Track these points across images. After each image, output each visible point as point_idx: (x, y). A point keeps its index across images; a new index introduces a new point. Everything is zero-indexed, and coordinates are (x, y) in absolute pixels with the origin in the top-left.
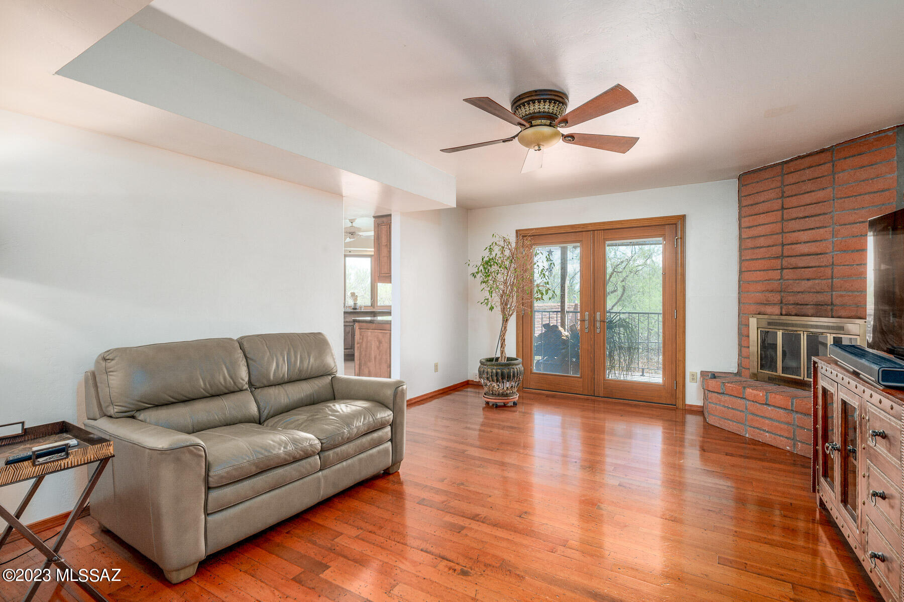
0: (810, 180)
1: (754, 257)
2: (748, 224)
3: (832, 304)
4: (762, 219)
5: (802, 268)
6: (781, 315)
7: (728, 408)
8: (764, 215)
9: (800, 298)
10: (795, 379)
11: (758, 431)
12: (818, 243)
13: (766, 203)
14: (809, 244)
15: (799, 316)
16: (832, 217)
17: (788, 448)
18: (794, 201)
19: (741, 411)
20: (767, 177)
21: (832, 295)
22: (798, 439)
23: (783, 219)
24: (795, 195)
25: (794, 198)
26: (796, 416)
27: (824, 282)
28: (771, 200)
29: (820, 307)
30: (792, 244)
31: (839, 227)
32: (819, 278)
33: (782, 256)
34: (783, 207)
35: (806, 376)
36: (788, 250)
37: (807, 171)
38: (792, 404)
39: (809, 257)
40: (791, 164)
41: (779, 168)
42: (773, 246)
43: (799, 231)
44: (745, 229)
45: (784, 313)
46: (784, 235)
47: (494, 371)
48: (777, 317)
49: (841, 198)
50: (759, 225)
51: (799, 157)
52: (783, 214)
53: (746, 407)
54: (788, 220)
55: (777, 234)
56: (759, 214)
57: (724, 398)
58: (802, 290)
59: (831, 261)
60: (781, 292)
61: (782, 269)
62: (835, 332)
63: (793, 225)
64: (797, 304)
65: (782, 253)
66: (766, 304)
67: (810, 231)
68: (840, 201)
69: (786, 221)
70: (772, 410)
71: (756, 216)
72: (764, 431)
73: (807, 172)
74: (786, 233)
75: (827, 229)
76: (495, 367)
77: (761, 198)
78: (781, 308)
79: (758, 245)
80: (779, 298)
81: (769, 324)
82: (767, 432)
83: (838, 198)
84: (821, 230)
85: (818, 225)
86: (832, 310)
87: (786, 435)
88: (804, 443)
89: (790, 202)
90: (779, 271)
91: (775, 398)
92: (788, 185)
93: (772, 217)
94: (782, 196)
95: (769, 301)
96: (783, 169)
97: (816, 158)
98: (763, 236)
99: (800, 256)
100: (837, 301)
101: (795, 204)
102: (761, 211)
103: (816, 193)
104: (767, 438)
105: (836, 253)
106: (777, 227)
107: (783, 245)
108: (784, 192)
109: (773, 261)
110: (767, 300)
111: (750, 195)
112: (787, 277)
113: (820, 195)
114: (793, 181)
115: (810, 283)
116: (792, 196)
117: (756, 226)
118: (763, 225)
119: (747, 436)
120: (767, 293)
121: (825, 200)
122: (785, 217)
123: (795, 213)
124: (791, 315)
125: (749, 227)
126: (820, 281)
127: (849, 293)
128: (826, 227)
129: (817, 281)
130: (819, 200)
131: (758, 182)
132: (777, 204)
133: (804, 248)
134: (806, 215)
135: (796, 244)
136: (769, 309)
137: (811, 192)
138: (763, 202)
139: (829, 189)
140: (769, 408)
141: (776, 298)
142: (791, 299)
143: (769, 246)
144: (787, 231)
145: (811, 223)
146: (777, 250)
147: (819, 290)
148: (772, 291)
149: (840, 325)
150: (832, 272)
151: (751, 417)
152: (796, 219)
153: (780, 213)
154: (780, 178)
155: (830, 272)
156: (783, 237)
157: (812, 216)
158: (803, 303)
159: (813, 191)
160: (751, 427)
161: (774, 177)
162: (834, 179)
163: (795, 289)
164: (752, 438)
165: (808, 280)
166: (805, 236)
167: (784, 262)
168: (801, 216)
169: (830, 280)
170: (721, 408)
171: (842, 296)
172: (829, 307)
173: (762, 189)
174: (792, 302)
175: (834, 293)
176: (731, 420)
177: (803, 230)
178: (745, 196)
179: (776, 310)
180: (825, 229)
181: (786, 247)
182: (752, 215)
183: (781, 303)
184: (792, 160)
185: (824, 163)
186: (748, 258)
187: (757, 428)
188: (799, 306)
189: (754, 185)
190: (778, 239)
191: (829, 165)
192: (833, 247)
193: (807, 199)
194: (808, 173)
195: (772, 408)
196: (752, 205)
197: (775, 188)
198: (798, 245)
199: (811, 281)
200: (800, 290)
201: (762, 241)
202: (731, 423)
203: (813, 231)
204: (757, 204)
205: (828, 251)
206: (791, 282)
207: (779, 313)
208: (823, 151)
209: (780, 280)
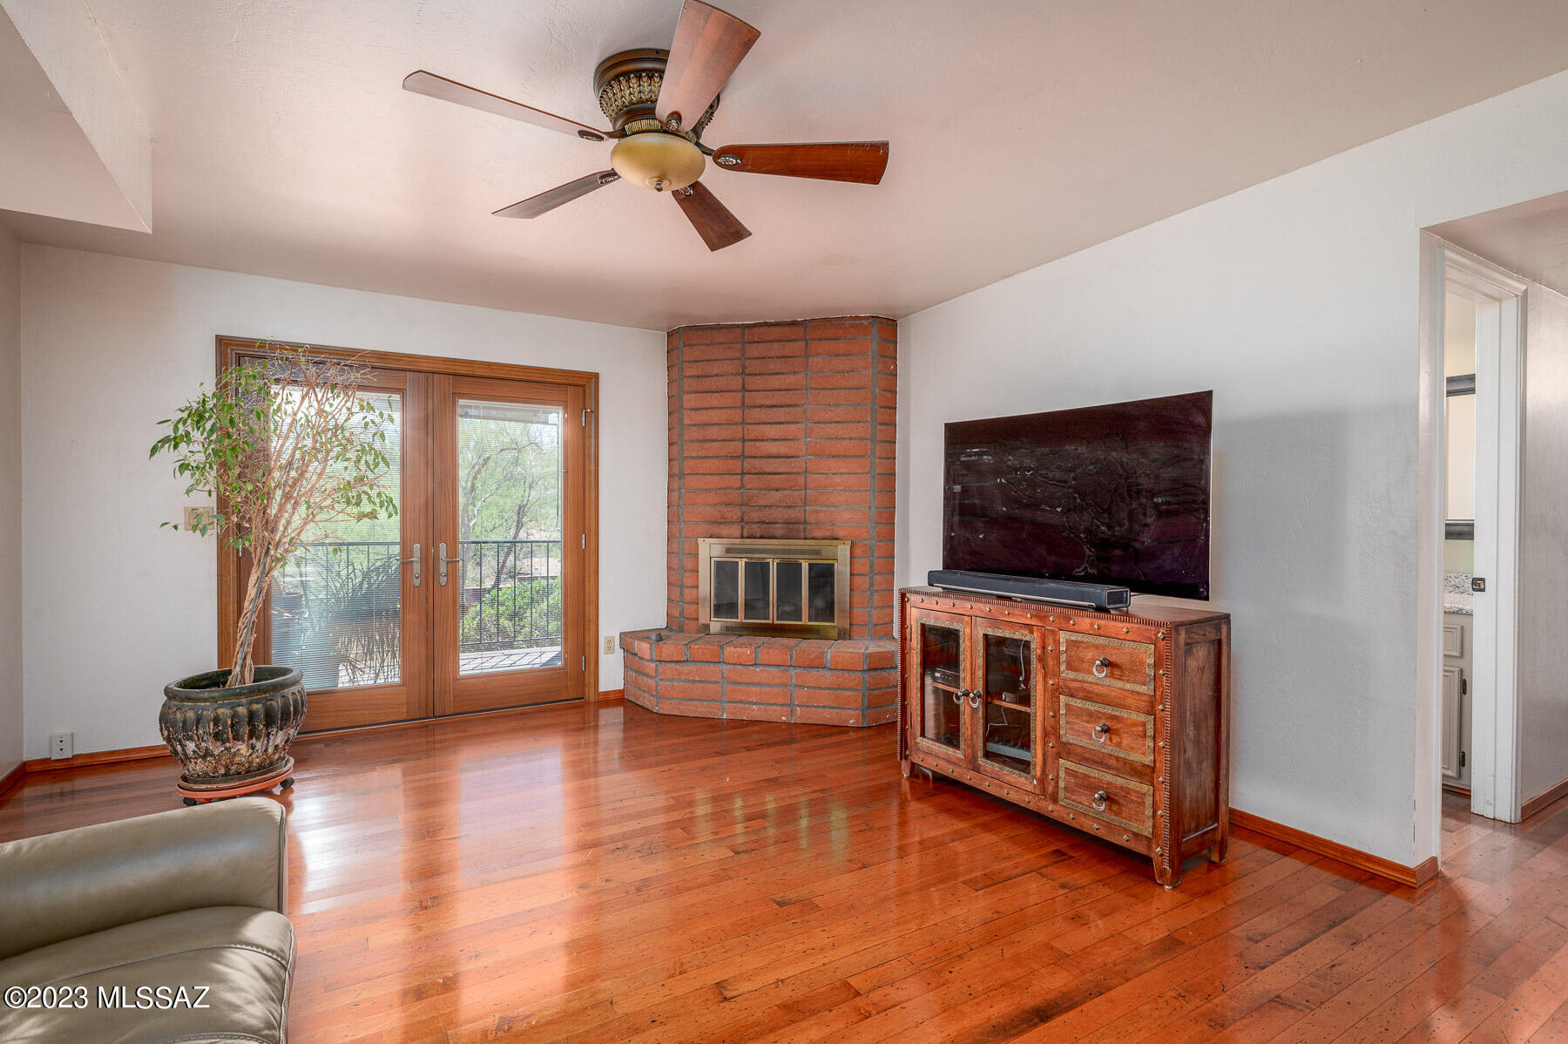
0: (780, 358)
1: (701, 454)
2: (692, 404)
3: (805, 522)
4: (714, 400)
5: (769, 474)
6: (742, 537)
7: (694, 681)
8: (718, 394)
9: (767, 514)
10: (762, 624)
11: (742, 705)
12: (788, 443)
13: (721, 378)
14: (777, 443)
15: (765, 538)
16: (805, 411)
17: (783, 718)
18: (758, 382)
19: (715, 683)
20: (722, 340)
21: (805, 510)
22: (796, 703)
23: (743, 404)
24: (760, 374)
25: (758, 377)
26: (793, 672)
27: (797, 493)
28: (727, 374)
29: (791, 527)
30: (756, 440)
31: (812, 425)
32: (791, 488)
33: (743, 456)
34: (743, 387)
35: (775, 619)
36: (750, 448)
37: (776, 345)
38: (791, 657)
39: (778, 460)
40: (757, 330)
41: (738, 331)
42: (730, 440)
43: (765, 423)
44: (689, 411)
45: (745, 534)
46: (746, 427)
47: (242, 710)
48: (738, 541)
49: (815, 389)
50: (711, 408)
51: (765, 324)
52: (744, 397)
53: (723, 674)
54: (751, 407)
55: (736, 424)
56: (710, 392)
57: (686, 668)
58: (770, 504)
59: (803, 466)
60: (742, 505)
61: (743, 474)
62: (812, 557)
63: (757, 414)
64: (763, 522)
65: (743, 451)
66: (721, 523)
67: (779, 426)
68: (814, 392)
69: (747, 407)
70: (761, 671)
71: (705, 394)
72: (751, 703)
73: (776, 347)
74: (747, 424)
75: (799, 426)
76: (244, 700)
77: (714, 368)
78: (742, 528)
79: (709, 438)
80: (739, 514)
81: (728, 551)
82: (755, 704)
83: (811, 388)
84: (792, 425)
85: (788, 419)
86: (804, 529)
87: (781, 700)
88: (803, 706)
89: (753, 383)
90: (739, 476)
91: (768, 653)
92: (750, 359)
93: (728, 399)
94: (743, 373)
95: (725, 519)
96: (743, 334)
97: (786, 329)
98: (717, 424)
99: (766, 457)
100: (811, 519)
101: (760, 387)
102: (714, 388)
103: (785, 376)
104: (756, 712)
105: (809, 457)
106: (736, 415)
107: (744, 440)
108: (746, 367)
109: (730, 462)
110: (722, 517)
111: (697, 361)
112: (749, 486)
113: (791, 380)
114: (756, 354)
115: (779, 495)
116: (756, 375)
117: (707, 409)
118: (716, 408)
119: (725, 717)
120: (723, 509)
121: (796, 388)
122: (747, 401)
123: (761, 398)
124: (754, 538)
125: (695, 409)
126: (792, 492)
127: (825, 509)
128: (798, 423)
129: (787, 492)
130: (792, 387)
131: (708, 345)
132: (736, 382)
133: (772, 448)
134: (774, 403)
135: (762, 440)
136: (725, 530)
137: (780, 373)
138: (716, 375)
139: (801, 375)
140: (758, 670)
141: (735, 513)
142: (756, 516)
143: (725, 440)
144: (749, 421)
145: (779, 414)
146: (735, 447)
147: (790, 504)
148: (729, 505)
149: (818, 548)
150: (806, 481)
151: (730, 687)
152: (761, 406)
153: (740, 395)
154: (739, 346)
155: (802, 481)
156: (743, 429)
157: (781, 406)
158: (771, 521)
159: (783, 373)
160: (731, 702)
161: (731, 343)
162: (807, 362)
163: (761, 503)
164: (732, 718)
165: (777, 490)
166: (772, 431)
167: (745, 464)
168: (768, 403)
169: (803, 492)
170: (682, 684)
171: (816, 512)
172: (802, 527)
173: (714, 357)
174: (757, 520)
175: (807, 508)
176: (699, 700)
177: (770, 423)
178: (689, 362)
179: (736, 531)
180: (796, 426)
181: (748, 444)
182: (699, 392)
183: (742, 521)
184: (755, 325)
185: (796, 340)
186: (694, 454)
187: (740, 702)
188: (764, 526)
189: (702, 347)
190: (737, 431)
191: (801, 344)
192: (807, 449)
193: (775, 382)
194: (777, 349)
195: (761, 668)
196: (698, 377)
197: (733, 359)
198: (764, 443)
199: (781, 492)
200: (765, 504)
201: (714, 432)
202: (699, 704)
203: (782, 426)
204: (707, 376)
205: (801, 454)
206: (756, 492)
207: (740, 536)
208: (794, 323)
209: (740, 488)
